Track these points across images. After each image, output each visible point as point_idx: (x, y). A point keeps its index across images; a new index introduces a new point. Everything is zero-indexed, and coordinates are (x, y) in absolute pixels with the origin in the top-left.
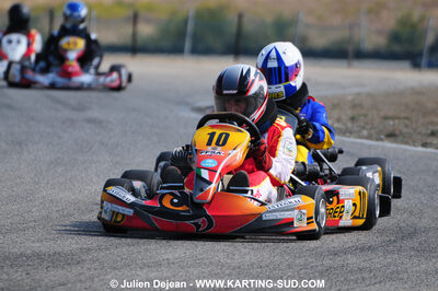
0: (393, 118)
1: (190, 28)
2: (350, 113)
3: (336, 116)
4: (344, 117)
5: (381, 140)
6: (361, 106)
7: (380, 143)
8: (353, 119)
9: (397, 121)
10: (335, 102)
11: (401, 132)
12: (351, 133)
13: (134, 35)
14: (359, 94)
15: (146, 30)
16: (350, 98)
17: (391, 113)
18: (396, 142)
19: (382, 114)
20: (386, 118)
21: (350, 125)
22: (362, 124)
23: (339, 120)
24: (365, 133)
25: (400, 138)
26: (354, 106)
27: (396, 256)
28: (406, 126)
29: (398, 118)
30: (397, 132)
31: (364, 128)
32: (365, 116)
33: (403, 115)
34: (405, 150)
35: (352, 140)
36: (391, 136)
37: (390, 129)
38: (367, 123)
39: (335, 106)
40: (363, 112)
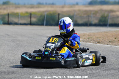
0: (99, 38)
1: (45, 18)
2: (88, 37)
3: (84, 38)
4: (86, 38)
5: (96, 43)
6: (91, 35)
7: (96, 44)
8: (88, 38)
9: (100, 39)
10: (84, 34)
11: (101, 41)
12: (88, 42)
13: (31, 21)
14: (90, 33)
15: (34, 20)
16: (88, 33)
17: (99, 37)
18: (100, 44)
19: (96, 37)
20: (97, 38)
21: (88, 40)
22: (91, 39)
23: (85, 39)
24: (92, 42)
25: (101, 43)
26: (89, 35)
27: (99, 70)
28: (103, 40)
29: (101, 38)
30: (100, 42)
31: (91, 40)
32: (92, 37)
33: (102, 37)
34: (102, 46)
35: (88, 43)
36: (99, 42)
37: (98, 41)
38: (92, 39)
39: (84, 35)
40: (91, 37)
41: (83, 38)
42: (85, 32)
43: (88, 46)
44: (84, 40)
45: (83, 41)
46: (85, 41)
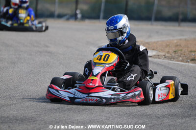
0: (195, 52)
2: (174, 49)
3: (167, 51)
4: (170, 51)
5: (188, 62)
6: (180, 45)
7: (187, 64)
8: (175, 52)
10: (168, 44)
12: (174, 59)
14: (181, 39)
16: (175, 41)
17: (194, 49)
18: (195, 63)
19: (190, 49)
20: (191, 51)
21: (173, 55)
22: (180, 54)
23: (168, 52)
24: (181, 58)
26: (177, 45)
31: (180, 56)
32: (181, 50)
35: (174, 62)
36: (193, 60)
37: (192, 57)
38: (182, 54)
39: (167, 46)
40: (181, 48)
41: (164, 51)
42: (171, 38)
44: (167, 55)
46: (169, 57)
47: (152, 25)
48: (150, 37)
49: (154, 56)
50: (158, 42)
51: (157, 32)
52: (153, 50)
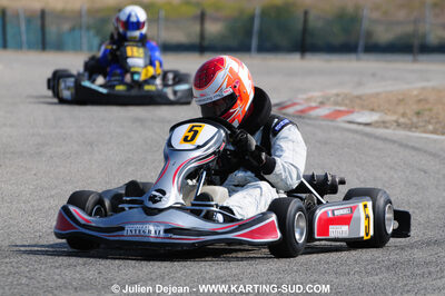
1: (257, 25)
2: (415, 108)
3: (402, 111)
4: (408, 111)
6: (426, 100)
8: (418, 114)
10: (401, 97)
12: (417, 128)
13: (202, 34)
15: (214, 28)
16: (415, 93)
21: (415, 119)
22: (427, 118)
23: (404, 115)
24: (430, 127)
26: (421, 100)
31: (429, 122)
32: (430, 110)
35: (417, 134)
38: (432, 118)
39: (400, 101)
40: (428, 106)
41: (395, 113)
42: (403, 87)
43: (417, 145)
44: (402, 120)
45: (399, 125)
46: (405, 124)
47: (358, 60)
48: (360, 84)
49: (377, 122)
50: (378, 94)
51: (374, 75)
52: (373, 110)
